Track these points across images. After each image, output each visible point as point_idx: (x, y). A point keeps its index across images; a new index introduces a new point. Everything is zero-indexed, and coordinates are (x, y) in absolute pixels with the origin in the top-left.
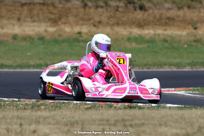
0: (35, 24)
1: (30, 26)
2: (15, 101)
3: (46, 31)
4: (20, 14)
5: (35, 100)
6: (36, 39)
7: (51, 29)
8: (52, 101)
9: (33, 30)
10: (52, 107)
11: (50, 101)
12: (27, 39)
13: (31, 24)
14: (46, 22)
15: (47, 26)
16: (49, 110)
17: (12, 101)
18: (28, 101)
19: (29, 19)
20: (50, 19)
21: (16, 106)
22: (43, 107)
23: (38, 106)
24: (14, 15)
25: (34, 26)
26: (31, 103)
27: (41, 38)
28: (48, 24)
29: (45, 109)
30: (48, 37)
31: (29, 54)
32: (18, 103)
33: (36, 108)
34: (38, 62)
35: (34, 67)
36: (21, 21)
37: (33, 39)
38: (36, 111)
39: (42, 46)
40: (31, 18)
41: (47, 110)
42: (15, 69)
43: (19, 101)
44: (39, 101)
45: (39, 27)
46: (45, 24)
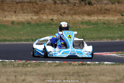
0: (25, 14)
1: (22, 16)
2: (13, 62)
3: (31, 18)
4: (16, 9)
5: (25, 61)
6: (26, 24)
7: (35, 18)
8: (35, 62)
9: (24, 18)
10: (35, 65)
11: (34, 61)
12: (20, 24)
13: (23, 15)
14: (32, 13)
15: (32, 16)
16: (33, 67)
17: (11, 62)
18: (20, 62)
19: (21, 12)
20: (34, 12)
21: (13, 65)
22: (29, 65)
23: (27, 65)
24: (12, 9)
25: (25, 16)
26: (22, 63)
27: (29, 23)
28: (33, 14)
29: (30, 66)
30: (33, 23)
31: (21, 33)
32: (14, 63)
33: (25, 66)
34: (27, 38)
35: (24, 41)
36: (17, 13)
37: (24, 24)
38: (25, 68)
39: (29, 28)
40: (23, 11)
41: (32, 67)
42: (13, 42)
43: (15, 62)
44: (27, 62)
45: (28, 16)
46: (31, 15)
